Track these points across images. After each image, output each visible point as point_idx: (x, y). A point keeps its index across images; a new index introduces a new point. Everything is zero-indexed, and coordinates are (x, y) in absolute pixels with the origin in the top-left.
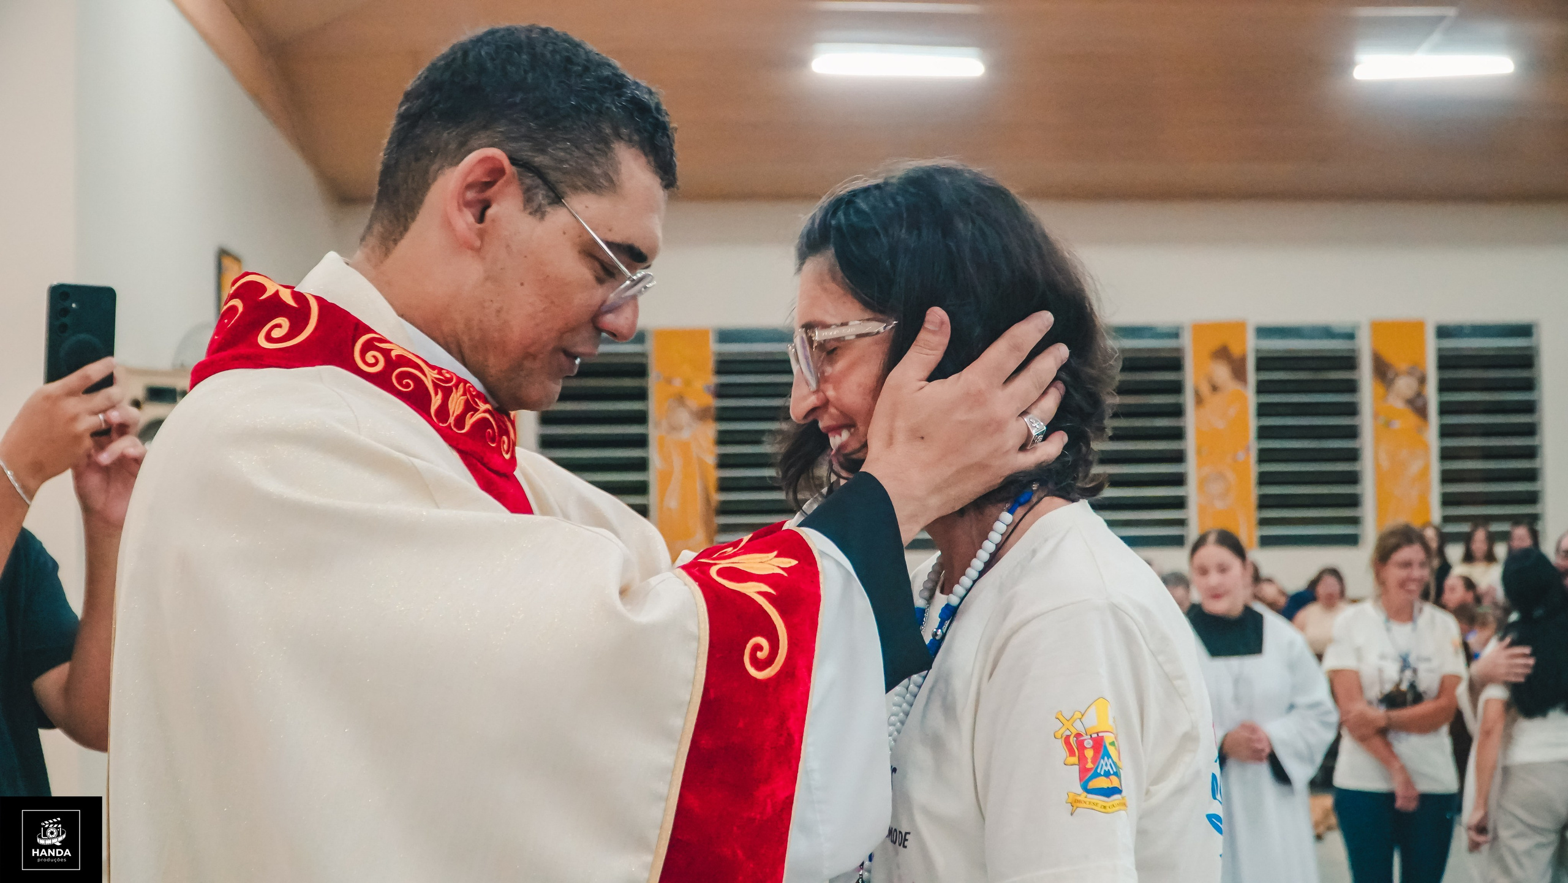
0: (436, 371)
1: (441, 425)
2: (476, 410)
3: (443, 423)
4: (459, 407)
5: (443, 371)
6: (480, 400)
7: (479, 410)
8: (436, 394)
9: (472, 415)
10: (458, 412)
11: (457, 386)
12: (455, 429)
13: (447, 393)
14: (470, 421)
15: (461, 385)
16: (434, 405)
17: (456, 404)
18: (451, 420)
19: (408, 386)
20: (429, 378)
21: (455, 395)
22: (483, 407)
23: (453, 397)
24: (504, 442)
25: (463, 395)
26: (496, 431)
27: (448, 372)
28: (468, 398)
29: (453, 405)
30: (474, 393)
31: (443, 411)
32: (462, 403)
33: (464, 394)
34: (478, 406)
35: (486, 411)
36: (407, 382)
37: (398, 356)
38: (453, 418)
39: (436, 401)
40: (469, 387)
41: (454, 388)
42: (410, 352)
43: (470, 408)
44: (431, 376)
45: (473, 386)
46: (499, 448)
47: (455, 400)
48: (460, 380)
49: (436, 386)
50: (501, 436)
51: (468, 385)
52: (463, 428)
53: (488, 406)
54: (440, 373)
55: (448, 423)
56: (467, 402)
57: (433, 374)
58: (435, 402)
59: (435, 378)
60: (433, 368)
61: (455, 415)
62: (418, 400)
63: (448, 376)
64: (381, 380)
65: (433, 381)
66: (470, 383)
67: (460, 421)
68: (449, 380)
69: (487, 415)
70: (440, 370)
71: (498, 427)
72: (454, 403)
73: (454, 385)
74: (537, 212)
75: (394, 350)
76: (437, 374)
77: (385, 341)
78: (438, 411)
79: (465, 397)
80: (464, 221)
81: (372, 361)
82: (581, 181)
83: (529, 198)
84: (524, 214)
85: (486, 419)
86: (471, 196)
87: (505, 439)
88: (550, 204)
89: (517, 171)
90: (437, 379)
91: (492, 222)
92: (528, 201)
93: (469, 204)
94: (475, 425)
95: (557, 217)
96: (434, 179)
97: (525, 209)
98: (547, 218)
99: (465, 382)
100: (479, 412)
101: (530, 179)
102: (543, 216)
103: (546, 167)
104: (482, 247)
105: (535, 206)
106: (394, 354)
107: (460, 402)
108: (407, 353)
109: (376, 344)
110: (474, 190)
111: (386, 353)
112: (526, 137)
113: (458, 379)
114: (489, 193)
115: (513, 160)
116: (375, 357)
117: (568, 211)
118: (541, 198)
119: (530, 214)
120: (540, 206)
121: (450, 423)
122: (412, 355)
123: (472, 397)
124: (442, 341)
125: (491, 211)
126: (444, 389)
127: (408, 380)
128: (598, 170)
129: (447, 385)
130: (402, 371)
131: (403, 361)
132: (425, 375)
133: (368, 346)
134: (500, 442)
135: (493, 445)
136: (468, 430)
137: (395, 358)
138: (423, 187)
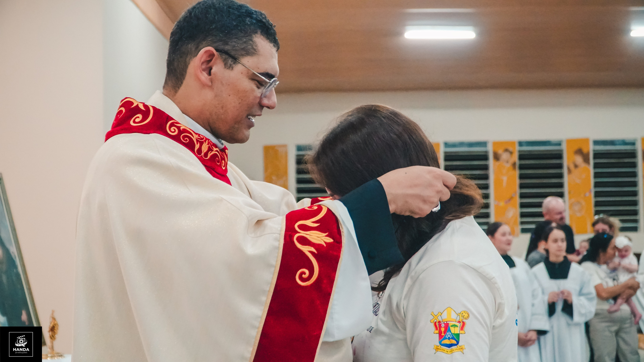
0: (197, 135)
1: (199, 156)
2: (212, 151)
3: (199, 155)
4: (206, 149)
5: (200, 135)
6: (213, 146)
7: (213, 150)
8: (197, 144)
9: (211, 152)
10: (205, 151)
11: (205, 141)
12: (204, 158)
13: (201, 144)
14: (209, 155)
15: (207, 141)
16: (196, 148)
17: (205, 148)
18: (203, 154)
19: (186, 140)
21: (205, 145)
22: (215, 149)
24: (223, 163)
26: (220, 159)
27: (202, 136)
29: (204, 148)
30: (212, 144)
31: (200, 151)
32: (207, 147)
33: (208, 144)
34: (213, 149)
35: (217, 151)
39: (197, 146)
40: (210, 142)
41: (204, 142)
42: (188, 128)
43: (210, 149)
44: (195, 137)
45: (211, 141)
46: (221, 165)
47: (205, 146)
48: (206, 139)
49: (197, 141)
50: (222, 160)
51: (210, 141)
52: (207, 157)
53: (217, 149)
54: (199, 136)
56: (209, 147)
60: (196, 134)
61: (204, 152)
62: (190, 146)
64: (176, 138)
65: (196, 139)
66: (210, 140)
67: (206, 155)
68: (203, 139)
69: (217, 153)
70: (199, 135)
71: (221, 157)
73: (204, 141)
74: (230, 67)
75: (181, 127)
76: (198, 136)
77: (179, 123)
78: (198, 150)
79: (208, 145)
80: (204, 76)
81: (173, 131)
82: (244, 53)
83: (226, 63)
84: (225, 69)
85: (216, 154)
86: (204, 67)
87: (223, 161)
88: (234, 63)
89: (219, 54)
90: (198, 138)
91: (214, 74)
92: (225, 64)
93: (204, 70)
94: (212, 156)
95: (238, 68)
96: (189, 64)
97: (225, 67)
98: (234, 68)
99: (209, 140)
100: (213, 151)
101: (224, 56)
102: (232, 68)
103: (229, 50)
104: (212, 85)
105: (229, 65)
106: (181, 128)
107: (206, 147)
108: (187, 128)
109: (175, 124)
110: (205, 64)
111: (179, 128)
112: (221, 41)
113: (206, 138)
114: (211, 64)
115: (217, 50)
116: (174, 129)
117: (242, 65)
118: (230, 61)
119: (228, 69)
120: (231, 65)
121: (202, 155)
122: (188, 129)
123: (211, 145)
124: (201, 123)
125: (213, 71)
126: (200, 142)
127: (187, 138)
128: (250, 47)
129: (201, 140)
130: (184, 135)
131: (185, 131)
132: (193, 136)
133: (172, 125)
134: (221, 163)
135: (218, 164)
136: (209, 158)
137: (181, 130)
138: (185, 67)
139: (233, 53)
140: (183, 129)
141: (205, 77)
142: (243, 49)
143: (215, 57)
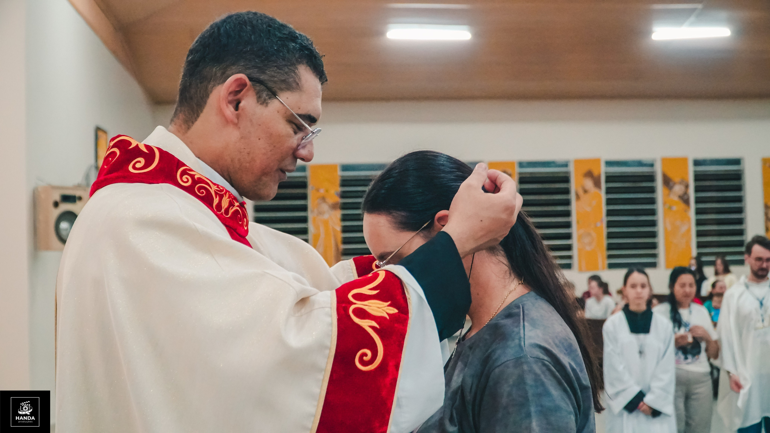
0: (216, 186)
3: (219, 212)
4: (226, 205)
8: (216, 197)
10: (226, 207)
11: (225, 194)
12: (224, 215)
13: (221, 198)
15: (227, 193)
16: (215, 203)
17: (225, 203)
18: (223, 211)
19: (203, 193)
20: (213, 190)
21: (225, 198)
22: (237, 204)
24: (245, 222)
26: (241, 217)
27: (222, 187)
28: (230, 199)
30: (232, 197)
31: (219, 206)
32: (228, 202)
34: (235, 204)
36: (202, 191)
37: (199, 178)
38: (224, 209)
39: (216, 201)
43: (231, 204)
46: (243, 224)
47: (225, 201)
49: (216, 194)
50: (243, 219)
52: (228, 215)
54: (218, 187)
55: (221, 212)
60: (215, 184)
62: (207, 200)
64: (189, 189)
65: (215, 191)
67: (227, 211)
68: (222, 191)
69: (238, 208)
71: (243, 214)
74: (264, 103)
75: (195, 175)
77: (192, 170)
78: (217, 206)
80: (229, 111)
81: (185, 180)
82: (283, 86)
84: (258, 105)
85: (237, 210)
86: (230, 98)
87: (245, 220)
88: (270, 98)
89: (252, 84)
90: (217, 190)
91: (243, 110)
92: (259, 98)
93: (230, 102)
94: (233, 213)
95: (274, 104)
97: (258, 102)
98: (269, 105)
99: (231, 193)
101: (259, 87)
102: (267, 104)
103: (266, 80)
104: (238, 122)
105: (263, 100)
106: (196, 177)
108: (202, 177)
109: (188, 172)
110: (232, 95)
111: (192, 176)
112: (255, 67)
113: (226, 190)
114: (239, 96)
115: (250, 78)
116: (187, 178)
117: (279, 102)
118: (265, 96)
119: (261, 104)
120: (265, 100)
122: (204, 178)
123: (234, 199)
124: (219, 170)
125: (241, 105)
126: (220, 195)
128: (291, 80)
129: (221, 193)
130: (200, 186)
131: (200, 180)
132: (211, 188)
133: (184, 173)
134: (243, 221)
135: (240, 223)
136: (230, 216)
137: (196, 179)
138: (206, 96)
139: (270, 84)
141: (231, 112)
142: (284, 81)
143: (246, 88)
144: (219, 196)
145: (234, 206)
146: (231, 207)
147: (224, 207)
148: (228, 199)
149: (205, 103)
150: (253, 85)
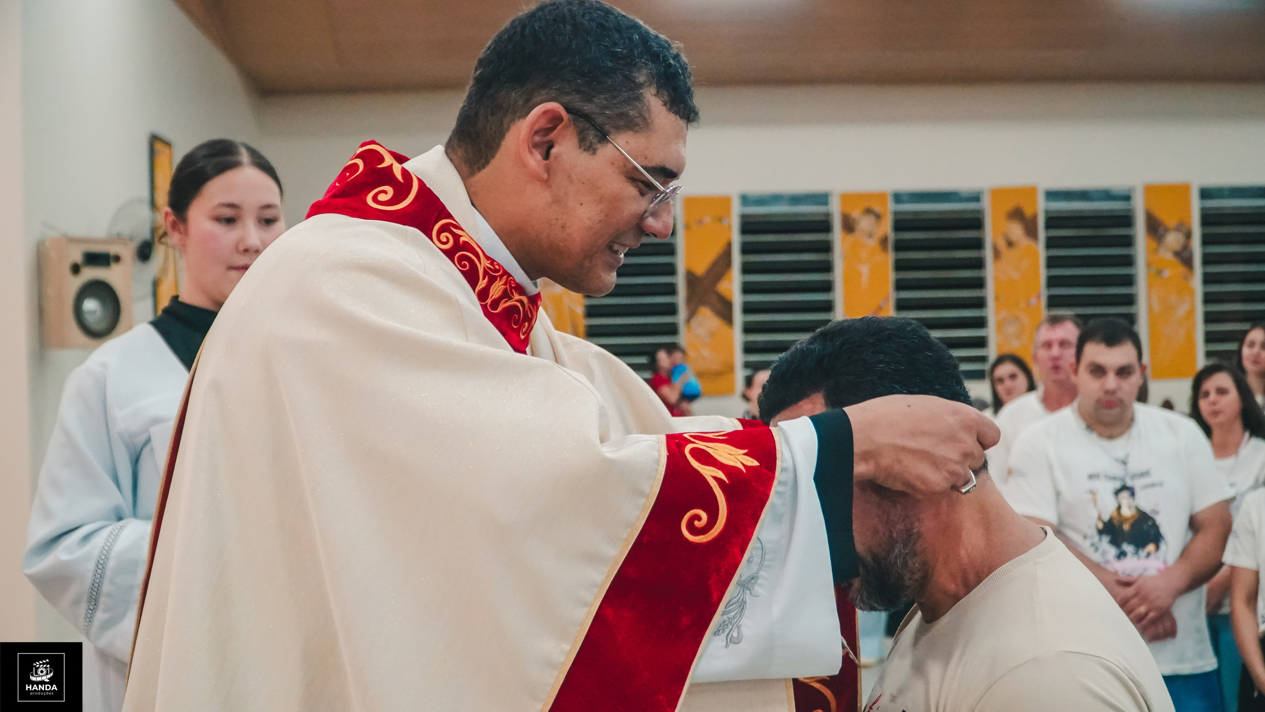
0: (489, 262)
1: (483, 301)
2: (510, 298)
4: (498, 293)
5: (495, 263)
6: (515, 292)
8: (484, 279)
9: (506, 301)
10: (496, 296)
11: (501, 277)
12: (491, 309)
13: (492, 280)
14: (502, 306)
15: (505, 276)
16: (479, 286)
17: (496, 290)
18: (489, 301)
19: (465, 266)
20: (482, 265)
21: (498, 283)
22: (517, 297)
23: (496, 285)
24: (524, 326)
25: (503, 285)
26: (521, 317)
27: (498, 264)
28: (507, 288)
29: (494, 290)
30: (513, 285)
31: (485, 293)
32: (502, 290)
33: (505, 284)
34: (513, 295)
35: (519, 300)
36: (465, 264)
38: (491, 300)
39: (482, 283)
40: (511, 280)
41: (499, 278)
42: (475, 242)
43: (506, 295)
44: (484, 263)
45: (514, 280)
46: (519, 329)
47: (497, 286)
48: (506, 273)
49: (486, 273)
50: (524, 321)
51: (511, 278)
52: (496, 310)
53: (522, 297)
54: (492, 264)
55: (486, 302)
56: (505, 290)
57: (486, 263)
58: (481, 285)
59: (487, 266)
60: (488, 258)
61: (493, 298)
62: (470, 276)
63: (497, 267)
65: (484, 268)
66: (511, 276)
67: (495, 303)
68: (498, 271)
69: (519, 304)
70: (492, 261)
71: (525, 314)
72: (495, 288)
73: (499, 276)
74: (590, 149)
75: (462, 236)
76: (490, 264)
77: (459, 228)
78: (483, 289)
79: (505, 287)
80: (534, 158)
81: (445, 240)
82: (622, 123)
83: (583, 138)
84: (580, 151)
85: (516, 307)
86: (538, 139)
87: (527, 324)
88: (599, 142)
89: (573, 118)
90: (489, 268)
91: (556, 158)
92: (582, 140)
93: (537, 145)
94: (505, 309)
95: (606, 152)
96: (508, 129)
97: (580, 147)
98: (598, 152)
99: (509, 275)
100: (512, 300)
101: (582, 124)
102: (594, 152)
103: (594, 113)
104: (549, 178)
105: (588, 144)
106: (462, 239)
107: (500, 289)
108: (473, 242)
109: (451, 228)
110: (540, 134)
111: (456, 237)
112: (578, 92)
113: (505, 270)
114: (551, 136)
115: (568, 110)
116: (447, 238)
117: (614, 149)
118: (591, 138)
119: (585, 150)
120: (591, 144)
121: (487, 304)
122: (475, 244)
123: (510, 286)
125: (554, 151)
126: (490, 276)
127: (466, 263)
128: (634, 113)
129: (495, 272)
130: (463, 254)
131: (467, 246)
132: (480, 263)
133: (445, 228)
134: (521, 326)
135: (515, 327)
136: (499, 312)
137: (461, 242)
138: (500, 135)
139: (600, 120)
140: (464, 242)
141: (535, 160)
142: (621, 115)
143: (563, 123)
144: (488, 278)
145: (512, 298)
146: (505, 300)
147: (492, 296)
148: (502, 286)
149: (499, 145)
150: (574, 120)
